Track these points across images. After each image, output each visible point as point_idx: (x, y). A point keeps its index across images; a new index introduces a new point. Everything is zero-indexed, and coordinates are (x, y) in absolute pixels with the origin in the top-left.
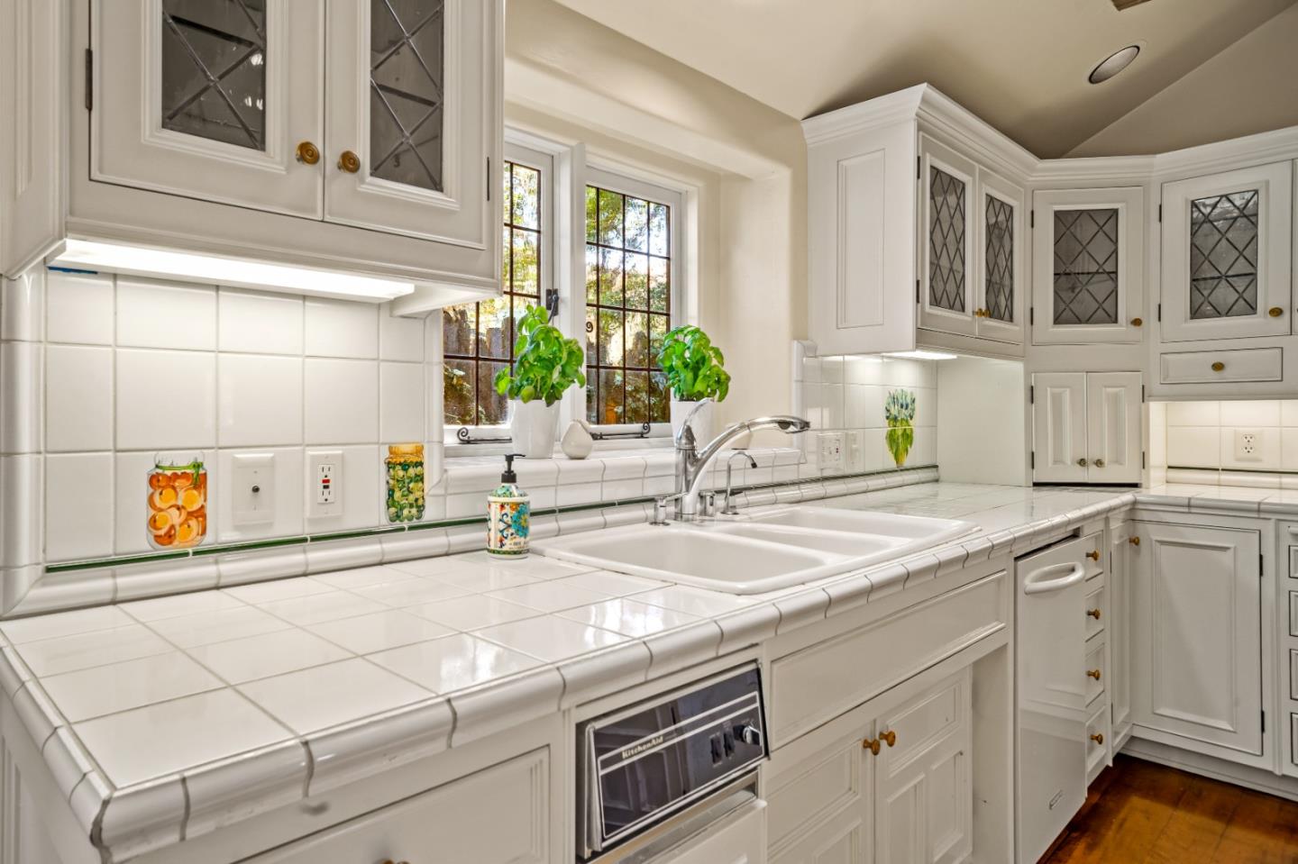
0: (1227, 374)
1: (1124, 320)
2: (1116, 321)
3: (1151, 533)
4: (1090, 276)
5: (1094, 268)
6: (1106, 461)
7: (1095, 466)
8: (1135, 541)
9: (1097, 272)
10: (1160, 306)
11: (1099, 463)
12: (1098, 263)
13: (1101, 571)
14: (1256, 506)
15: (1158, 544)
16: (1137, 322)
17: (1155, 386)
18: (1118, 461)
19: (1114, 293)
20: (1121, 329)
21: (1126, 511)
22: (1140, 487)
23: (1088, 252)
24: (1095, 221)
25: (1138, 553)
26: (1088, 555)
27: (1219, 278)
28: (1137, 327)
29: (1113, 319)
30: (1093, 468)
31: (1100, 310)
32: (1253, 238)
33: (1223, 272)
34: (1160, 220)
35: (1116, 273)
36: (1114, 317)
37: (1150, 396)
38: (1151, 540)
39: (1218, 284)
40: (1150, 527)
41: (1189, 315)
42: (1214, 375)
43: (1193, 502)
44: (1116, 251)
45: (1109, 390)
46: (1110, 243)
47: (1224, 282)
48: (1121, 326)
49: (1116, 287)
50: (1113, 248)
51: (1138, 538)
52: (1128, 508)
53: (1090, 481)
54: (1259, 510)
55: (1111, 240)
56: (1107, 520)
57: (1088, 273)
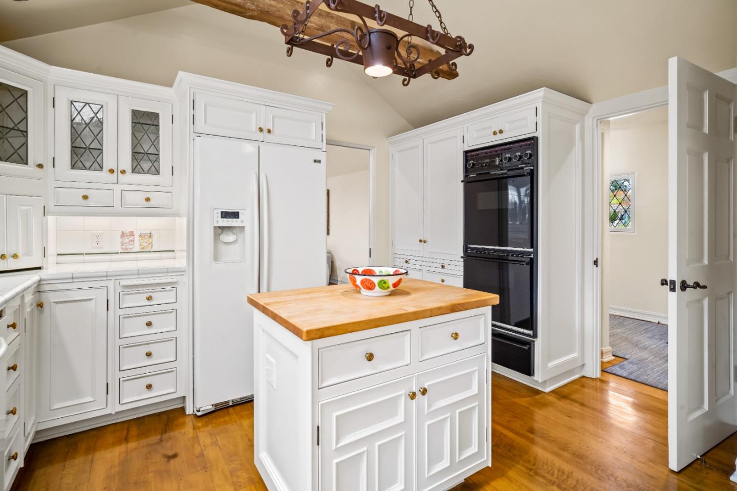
0: (89, 202)
1: (32, 164)
2: (26, 163)
3: (50, 298)
4: (8, 130)
5: (11, 125)
6: (20, 254)
7: (12, 259)
8: (40, 305)
9: (13, 129)
10: (54, 158)
11: (15, 256)
12: (14, 123)
13: (18, 333)
14: (105, 274)
15: (55, 304)
16: (40, 166)
17: (51, 207)
18: (28, 253)
19: (25, 145)
20: (30, 169)
21: (35, 287)
22: (42, 269)
23: (6, 113)
24: (12, 94)
25: (41, 312)
26: (9, 326)
27: (85, 148)
28: (40, 169)
29: (25, 162)
30: (11, 260)
31: (16, 154)
32: (101, 131)
33: (88, 145)
34: (54, 107)
35: (26, 132)
36: (25, 159)
37: (48, 212)
38: (50, 302)
39: (85, 151)
40: (50, 294)
41: (70, 167)
42: (84, 202)
43: (74, 276)
44: (26, 118)
45: (22, 207)
46: (23, 112)
47: (88, 151)
48: (30, 167)
49: (27, 141)
50: (25, 115)
51: (42, 303)
52: (36, 285)
53: (8, 269)
54: (107, 276)
55: (23, 110)
56: (23, 297)
57: (7, 128)
